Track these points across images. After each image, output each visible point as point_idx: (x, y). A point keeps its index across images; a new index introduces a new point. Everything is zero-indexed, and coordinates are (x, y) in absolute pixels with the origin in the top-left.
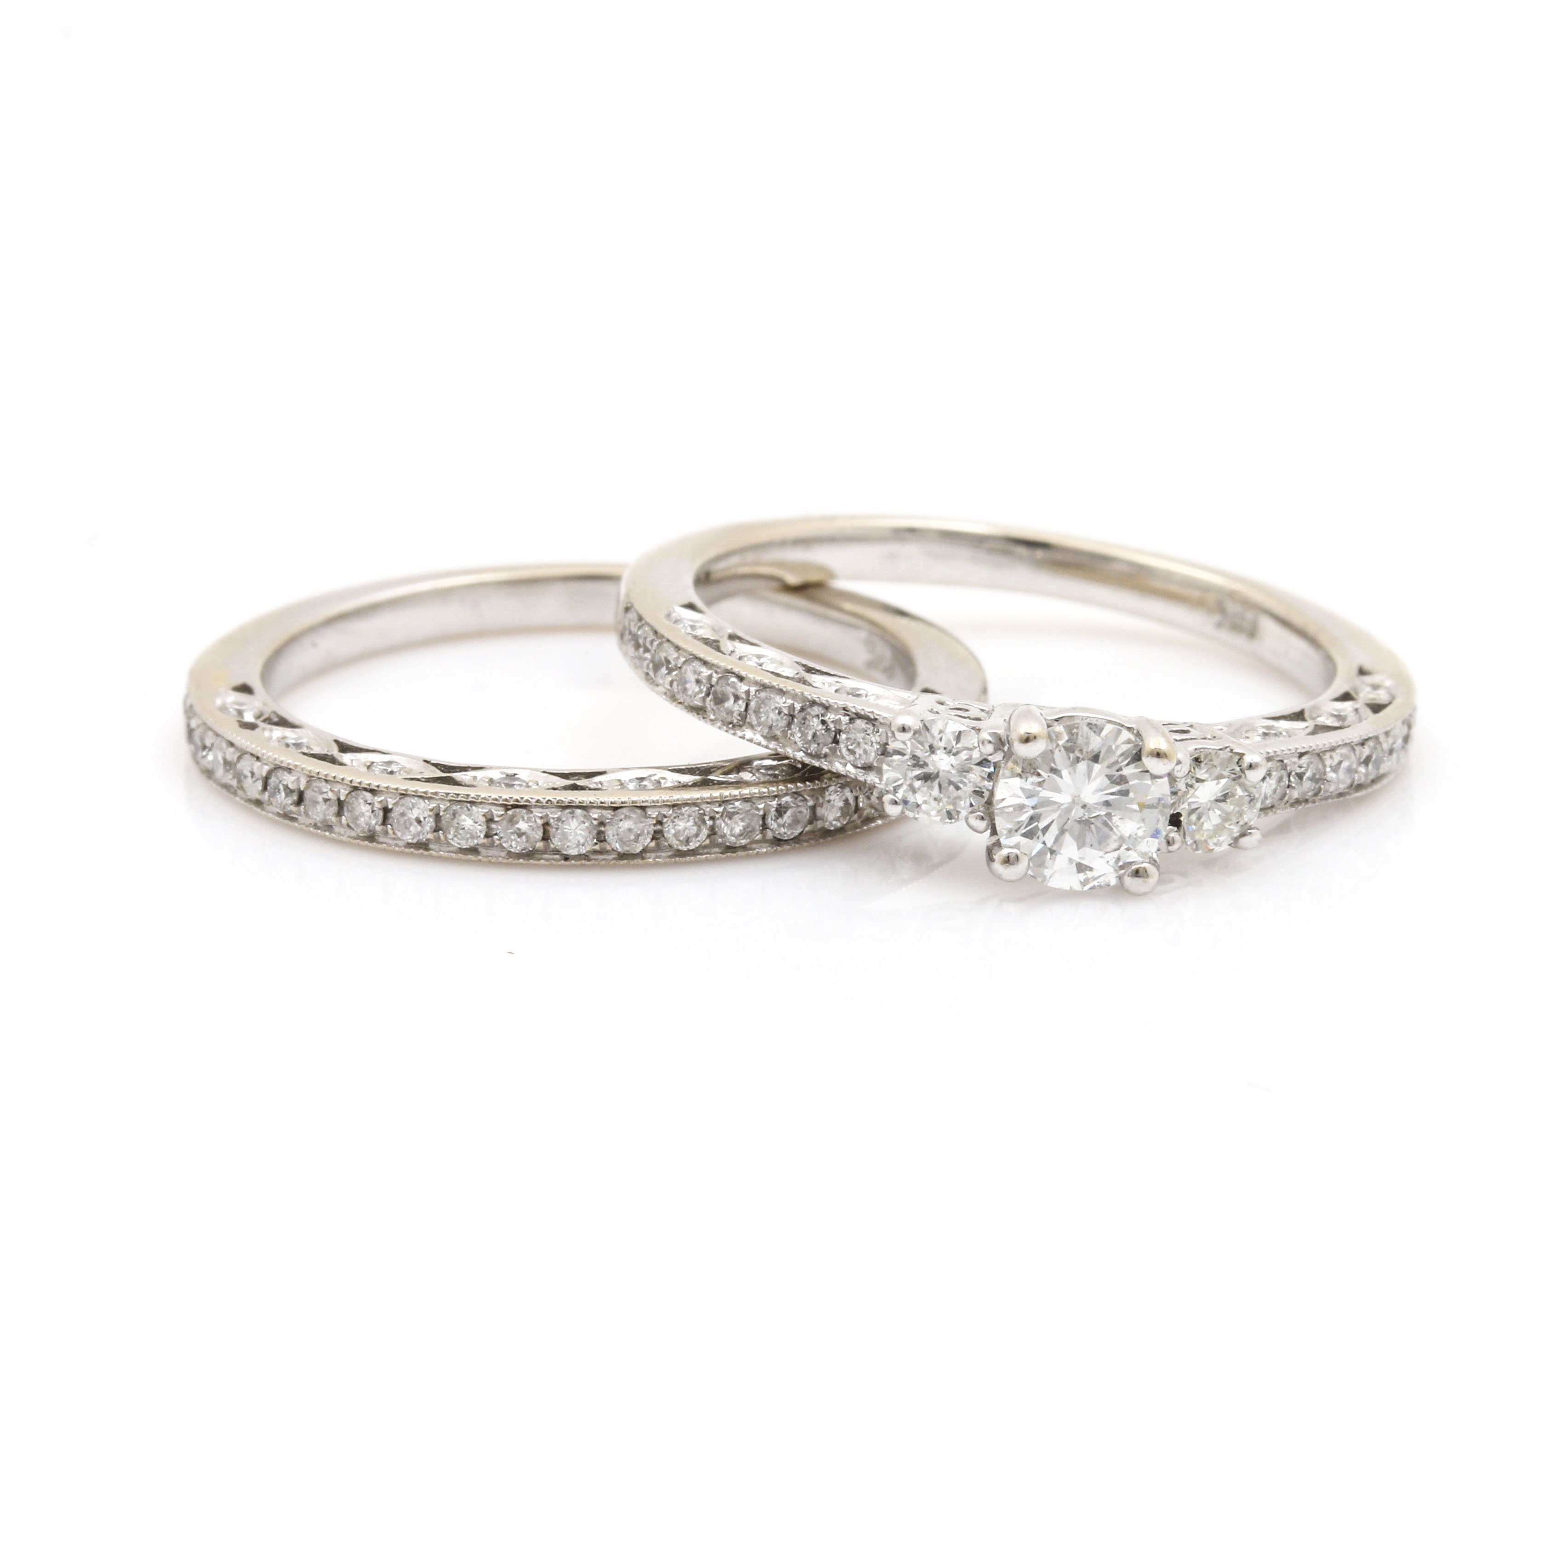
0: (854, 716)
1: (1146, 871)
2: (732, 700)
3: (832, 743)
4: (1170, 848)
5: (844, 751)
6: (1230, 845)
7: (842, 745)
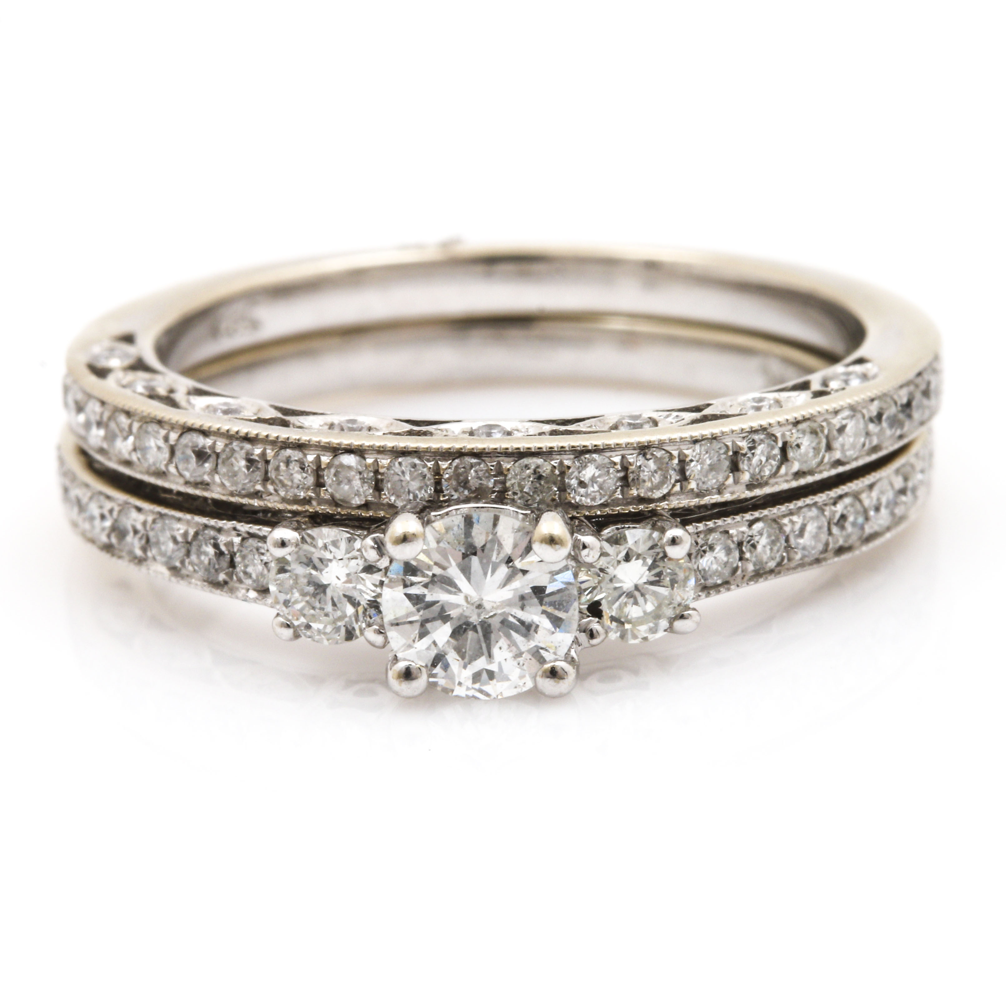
0: (246, 535)
1: (563, 670)
2: (131, 534)
3: (228, 568)
4: (594, 642)
5: (241, 575)
6: (665, 631)
7: (238, 569)
